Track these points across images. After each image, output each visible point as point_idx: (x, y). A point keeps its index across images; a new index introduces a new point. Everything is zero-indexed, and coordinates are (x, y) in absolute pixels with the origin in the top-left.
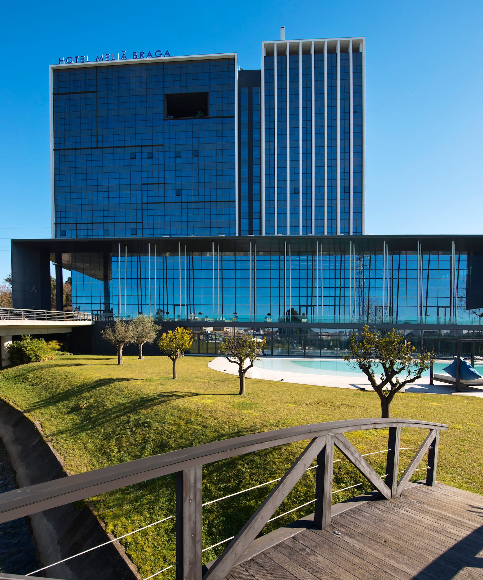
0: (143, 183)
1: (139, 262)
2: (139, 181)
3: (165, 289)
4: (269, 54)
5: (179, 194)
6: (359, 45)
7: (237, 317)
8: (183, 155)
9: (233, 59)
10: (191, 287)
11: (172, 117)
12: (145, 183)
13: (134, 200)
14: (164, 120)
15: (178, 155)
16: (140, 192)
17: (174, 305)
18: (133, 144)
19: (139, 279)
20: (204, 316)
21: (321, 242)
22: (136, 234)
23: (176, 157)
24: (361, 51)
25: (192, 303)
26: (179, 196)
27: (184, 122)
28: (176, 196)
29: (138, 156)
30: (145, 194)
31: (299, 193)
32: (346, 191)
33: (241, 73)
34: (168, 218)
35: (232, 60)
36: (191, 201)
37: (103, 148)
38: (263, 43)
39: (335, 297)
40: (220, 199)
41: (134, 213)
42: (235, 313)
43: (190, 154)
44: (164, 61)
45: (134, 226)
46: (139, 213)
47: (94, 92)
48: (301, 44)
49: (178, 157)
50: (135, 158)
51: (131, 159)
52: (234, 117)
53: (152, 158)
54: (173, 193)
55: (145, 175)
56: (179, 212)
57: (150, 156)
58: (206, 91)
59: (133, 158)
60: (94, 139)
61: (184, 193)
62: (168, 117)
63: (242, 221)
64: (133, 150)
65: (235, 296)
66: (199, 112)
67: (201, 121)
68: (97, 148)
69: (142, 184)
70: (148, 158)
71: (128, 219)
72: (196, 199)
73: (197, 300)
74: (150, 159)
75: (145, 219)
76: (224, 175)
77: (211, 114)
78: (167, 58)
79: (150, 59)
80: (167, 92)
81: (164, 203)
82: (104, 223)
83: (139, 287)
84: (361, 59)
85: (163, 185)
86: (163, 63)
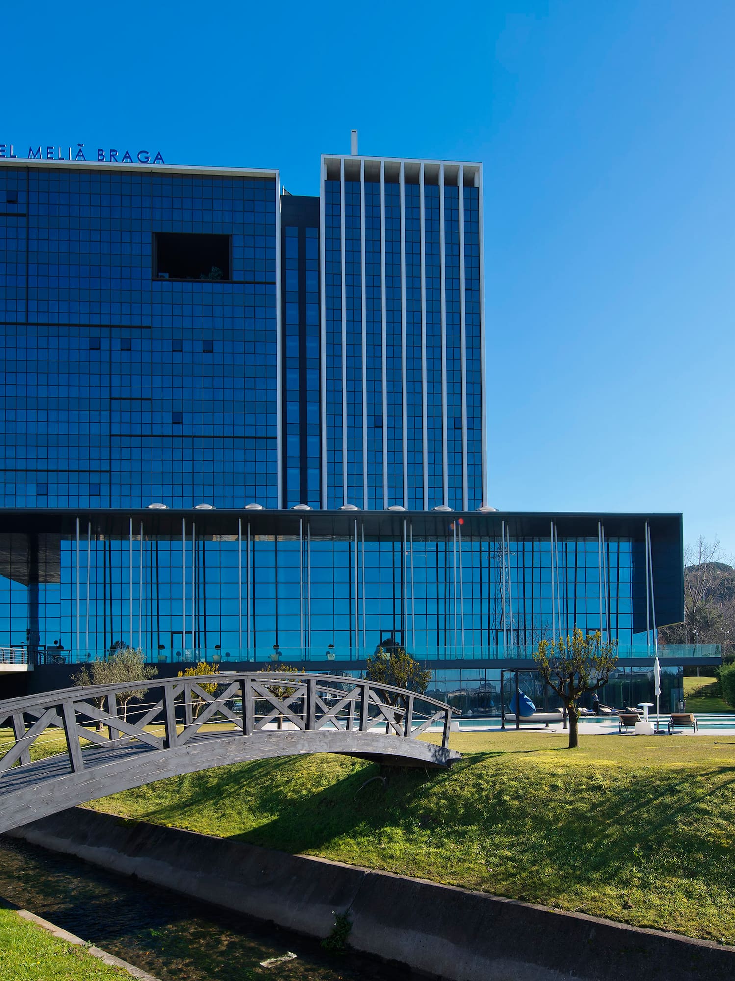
0: (112, 397)
1: (108, 551)
2: (105, 394)
3: (155, 602)
4: (332, 176)
5: (177, 420)
6: (474, 174)
7: (280, 654)
8: (187, 346)
9: (273, 180)
10: (201, 599)
11: (166, 275)
12: (117, 397)
13: (95, 428)
14: (153, 280)
15: (177, 347)
16: (107, 413)
17: (172, 633)
18: (95, 320)
19: (107, 583)
20: (223, 652)
21: (411, 521)
22: (98, 494)
23: (173, 351)
24: (476, 186)
25: (202, 628)
26: (179, 423)
27: (189, 286)
28: (173, 423)
29: (105, 345)
30: (116, 418)
31: (382, 427)
32: (456, 426)
33: (287, 200)
34: (157, 466)
35: (271, 181)
36: (199, 435)
37: (37, 324)
38: (323, 157)
39: (438, 614)
40: (251, 432)
41: (95, 453)
42: (276, 646)
43: (199, 347)
44: (153, 171)
45: (95, 479)
46: (105, 453)
47: (24, 215)
48: (383, 165)
49: (177, 351)
50: (99, 349)
51: (91, 349)
52: (275, 284)
53: (130, 350)
54: (168, 418)
55: (116, 381)
56: (178, 455)
57: (127, 347)
58: (226, 233)
59: (95, 347)
60: (22, 307)
61: (187, 418)
62: (160, 274)
63: (289, 471)
64: (95, 332)
65: (277, 615)
66: (214, 269)
67: (218, 287)
68: (27, 324)
69: (111, 399)
70: (122, 350)
71: (84, 466)
72: (209, 431)
73: (212, 623)
74: (126, 352)
75: (116, 467)
76: (257, 388)
77: (236, 276)
78: (158, 166)
79: (127, 165)
80: (158, 230)
81: (152, 436)
82: (37, 471)
83: (108, 599)
84: (477, 199)
85: (150, 401)
86: (152, 174)
